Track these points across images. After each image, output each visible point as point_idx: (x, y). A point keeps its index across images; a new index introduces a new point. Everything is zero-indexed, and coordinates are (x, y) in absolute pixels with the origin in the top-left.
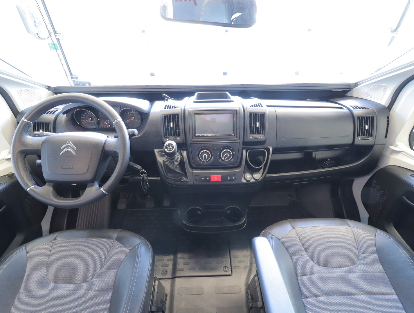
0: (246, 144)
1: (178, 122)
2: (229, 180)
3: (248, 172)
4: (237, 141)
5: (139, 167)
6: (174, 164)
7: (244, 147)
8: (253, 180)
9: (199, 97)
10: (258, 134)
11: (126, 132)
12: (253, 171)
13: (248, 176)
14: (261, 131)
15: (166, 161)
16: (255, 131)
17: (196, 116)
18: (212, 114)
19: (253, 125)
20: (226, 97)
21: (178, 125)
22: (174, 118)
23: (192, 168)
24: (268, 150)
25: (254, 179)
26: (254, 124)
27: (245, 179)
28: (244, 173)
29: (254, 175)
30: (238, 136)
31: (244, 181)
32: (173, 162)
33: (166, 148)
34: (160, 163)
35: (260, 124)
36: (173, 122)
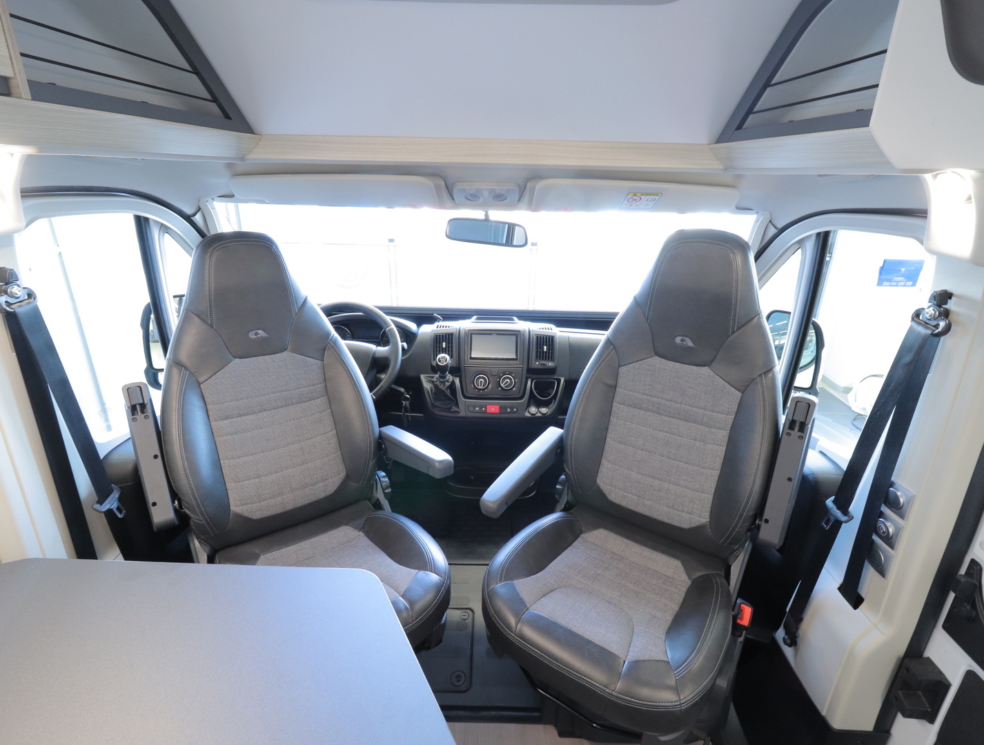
0: (531, 372)
1: (452, 343)
2: (509, 413)
3: (533, 405)
4: (520, 366)
5: (402, 390)
6: (444, 385)
7: (528, 376)
8: (539, 415)
9: (478, 319)
10: (546, 360)
11: (400, 344)
12: (539, 404)
13: (533, 410)
14: (549, 356)
15: (436, 381)
16: (541, 355)
17: (473, 336)
18: (491, 334)
19: (539, 350)
20: (512, 320)
21: (452, 347)
22: (448, 337)
23: (465, 397)
24: (559, 381)
25: (540, 412)
26: (540, 348)
27: (530, 413)
28: (528, 406)
29: (540, 409)
30: (522, 361)
31: (528, 415)
32: (444, 382)
33: (440, 361)
34: (427, 389)
35: (548, 349)
36: (446, 342)
